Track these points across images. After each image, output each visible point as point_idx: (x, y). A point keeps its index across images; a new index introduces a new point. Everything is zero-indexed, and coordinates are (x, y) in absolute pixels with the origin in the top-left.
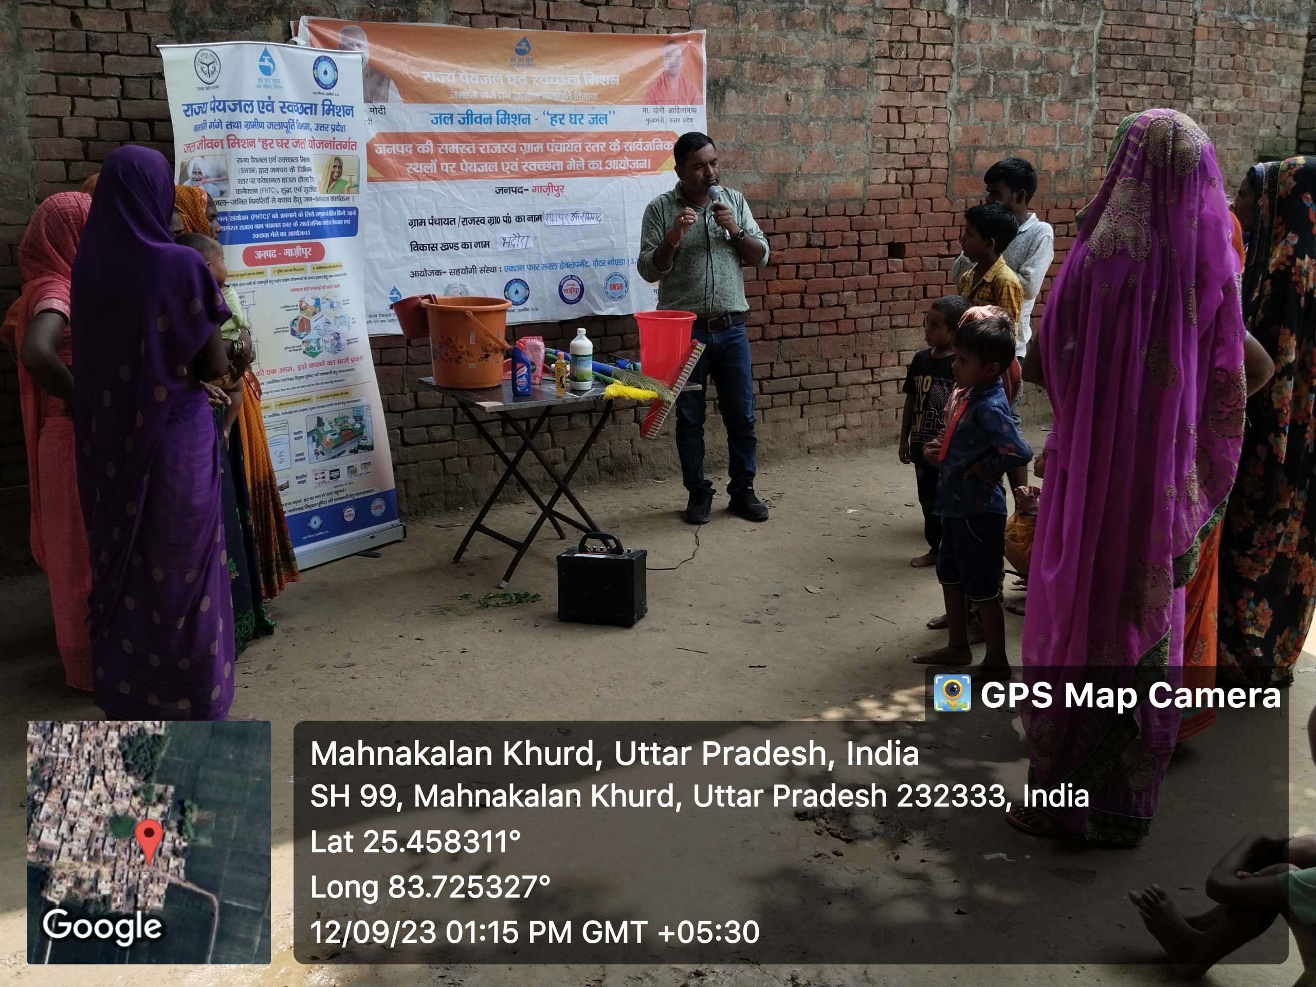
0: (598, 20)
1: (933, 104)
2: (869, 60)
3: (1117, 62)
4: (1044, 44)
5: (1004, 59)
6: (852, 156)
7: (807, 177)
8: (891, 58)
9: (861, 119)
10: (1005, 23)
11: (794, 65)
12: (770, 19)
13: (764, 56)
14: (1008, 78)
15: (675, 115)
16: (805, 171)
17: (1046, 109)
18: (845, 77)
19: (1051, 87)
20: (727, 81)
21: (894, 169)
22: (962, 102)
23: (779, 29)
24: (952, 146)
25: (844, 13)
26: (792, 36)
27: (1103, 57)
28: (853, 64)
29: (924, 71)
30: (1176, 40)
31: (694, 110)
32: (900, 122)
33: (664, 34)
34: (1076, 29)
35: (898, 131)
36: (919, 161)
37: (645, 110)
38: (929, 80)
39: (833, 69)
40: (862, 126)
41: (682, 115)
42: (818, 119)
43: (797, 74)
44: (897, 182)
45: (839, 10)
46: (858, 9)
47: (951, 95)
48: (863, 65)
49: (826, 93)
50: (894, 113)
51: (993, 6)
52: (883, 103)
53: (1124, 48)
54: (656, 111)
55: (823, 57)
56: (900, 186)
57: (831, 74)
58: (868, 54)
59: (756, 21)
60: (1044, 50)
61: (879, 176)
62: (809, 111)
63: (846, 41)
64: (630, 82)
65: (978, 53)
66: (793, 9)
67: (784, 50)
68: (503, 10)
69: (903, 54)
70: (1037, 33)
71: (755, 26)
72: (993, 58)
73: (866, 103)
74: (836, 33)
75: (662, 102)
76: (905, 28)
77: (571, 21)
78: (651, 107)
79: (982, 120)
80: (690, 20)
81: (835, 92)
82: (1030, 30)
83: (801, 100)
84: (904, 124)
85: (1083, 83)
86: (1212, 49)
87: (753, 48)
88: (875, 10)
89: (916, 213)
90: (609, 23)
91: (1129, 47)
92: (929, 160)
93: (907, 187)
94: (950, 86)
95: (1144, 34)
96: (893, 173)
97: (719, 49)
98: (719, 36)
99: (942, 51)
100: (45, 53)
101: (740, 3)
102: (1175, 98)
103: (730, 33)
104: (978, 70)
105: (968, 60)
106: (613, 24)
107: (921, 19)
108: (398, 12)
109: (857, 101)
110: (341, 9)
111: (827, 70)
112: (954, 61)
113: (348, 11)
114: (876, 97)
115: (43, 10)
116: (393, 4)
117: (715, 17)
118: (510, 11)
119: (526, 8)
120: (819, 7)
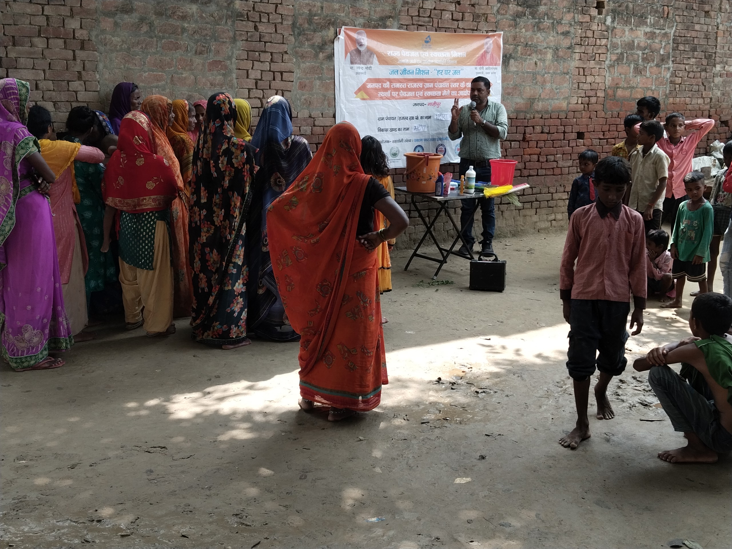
0: (458, 27)
1: (599, 67)
2: (571, 46)
3: (681, 47)
4: (649, 38)
5: (630, 46)
6: (563, 91)
7: (543, 100)
8: (581, 44)
9: (567, 73)
10: (632, 29)
11: (539, 48)
12: (530, 27)
13: (527, 44)
14: (632, 55)
15: (488, 71)
16: (542, 97)
17: (649, 70)
18: (561, 54)
19: (651, 59)
20: (511, 55)
21: (581, 97)
22: (612, 66)
23: (534, 31)
24: (607, 87)
25: (562, 24)
26: (539, 35)
27: (675, 45)
28: (565, 48)
29: (595, 51)
30: (709, 37)
31: (496, 69)
32: (584, 75)
33: (485, 34)
34: (663, 31)
35: (583, 79)
36: (592, 93)
37: (476, 68)
38: (597, 55)
39: (556, 50)
40: (568, 76)
41: (492, 71)
42: (549, 73)
43: (540, 52)
44: (582, 103)
45: (559, 23)
46: (567, 22)
47: (607, 62)
48: (569, 48)
49: (552, 61)
50: (581, 70)
51: (626, 21)
52: (577, 66)
53: (685, 41)
54: (480, 68)
55: (552, 44)
56: (583, 105)
57: (555, 52)
58: (571, 43)
59: (524, 27)
60: (649, 41)
61: (574, 100)
62: (545, 69)
63: (562, 37)
64: (470, 55)
65: (619, 43)
66: (540, 22)
67: (535, 41)
68: (420, 23)
69: (586, 44)
70: (646, 34)
71: (524, 30)
72: (626, 45)
73: (569, 66)
74: (558, 33)
75: (483, 65)
76: (587, 31)
77: (447, 28)
78: (478, 67)
79: (620, 74)
80: (496, 27)
81: (556, 60)
82: (643, 32)
83: (542, 64)
84: (586, 76)
85: (666, 57)
86: (725, 41)
87: (522, 40)
88: (575, 22)
89: (590, 118)
90: (463, 29)
91: (687, 40)
92: (596, 93)
93: (586, 105)
94: (606, 58)
95: (694, 34)
96: (580, 99)
97: (508, 41)
98: (509, 35)
99: (604, 42)
100: (244, 42)
101: (518, 19)
102: (707, 65)
103: (513, 33)
104: (619, 51)
105: (615, 46)
106: (464, 29)
107: (595, 27)
108: (379, 24)
109: (566, 65)
110: (357, 23)
111: (553, 50)
112: (609, 46)
113: (359, 24)
114: (574, 63)
115: (244, 23)
116: (377, 21)
117: (507, 26)
118: (423, 24)
119: (429, 22)
120: (551, 21)
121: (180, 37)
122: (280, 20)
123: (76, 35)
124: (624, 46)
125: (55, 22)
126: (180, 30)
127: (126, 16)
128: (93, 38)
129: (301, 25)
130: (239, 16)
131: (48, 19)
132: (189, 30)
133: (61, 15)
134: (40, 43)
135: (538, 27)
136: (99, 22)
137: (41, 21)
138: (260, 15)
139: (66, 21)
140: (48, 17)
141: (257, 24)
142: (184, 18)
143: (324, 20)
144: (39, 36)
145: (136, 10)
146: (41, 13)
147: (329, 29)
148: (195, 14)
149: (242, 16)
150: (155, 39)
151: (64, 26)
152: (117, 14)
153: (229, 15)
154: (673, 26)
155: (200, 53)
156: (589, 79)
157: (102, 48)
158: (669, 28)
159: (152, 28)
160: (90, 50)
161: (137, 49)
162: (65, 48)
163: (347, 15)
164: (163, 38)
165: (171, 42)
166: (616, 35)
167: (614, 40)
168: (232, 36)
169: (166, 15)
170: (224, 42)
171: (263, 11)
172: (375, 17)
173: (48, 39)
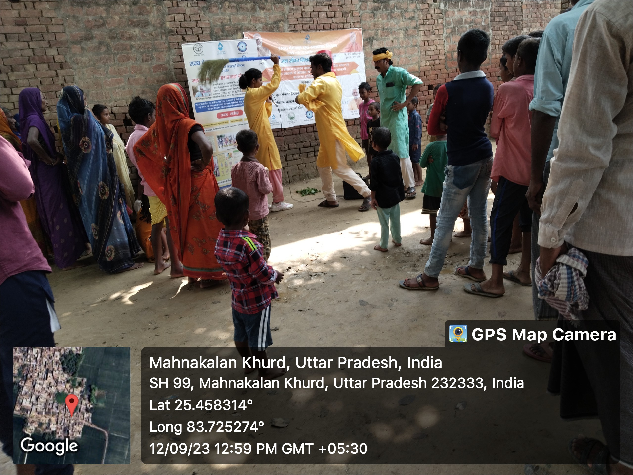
0: (332, 22)
1: (439, 38)
2: (417, 26)
3: (497, 19)
4: (473, 15)
5: (460, 22)
6: (414, 58)
8: (424, 25)
9: (416, 46)
10: (459, 10)
11: (393, 30)
12: (385, 16)
13: (384, 28)
14: (462, 28)
18: (410, 32)
20: (373, 37)
22: (448, 37)
23: (388, 19)
24: (446, 52)
25: (408, 12)
26: (392, 21)
27: (492, 18)
28: (412, 28)
29: (435, 28)
30: (516, 10)
31: (360, 54)
32: (428, 45)
34: (482, 10)
35: (428, 48)
36: (436, 57)
38: (437, 31)
39: (406, 30)
40: (417, 48)
42: (403, 47)
43: (395, 33)
44: (429, 64)
45: (406, 11)
46: (412, 10)
47: (444, 35)
48: (415, 28)
49: (404, 38)
50: (426, 43)
51: (455, 5)
52: (423, 40)
53: (499, 14)
55: (402, 27)
56: (430, 66)
57: (405, 32)
58: (416, 24)
59: (380, 17)
60: (473, 18)
61: (423, 64)
62: (400, 44)
63: (409, 21)
65: (452, 21)
66: (392, 12)
67: (390, 26)
68: (304, 22)
69: (428, 23)
70: (470, 12)
71: (380, 19)
72: (456, 22)
73: (417, 40)
74: (406, 19)
76: (427, 15)
78: (347, 53)
79: (454, 42)
80: (360, 19)
81: (407, 37)
82: (468, 12)
83: (397, 41)
84: (430, 46)
85: (486, 27)
86: (528, 11)
87: (380, 26)
88: (418, 10)
89: (436, 74)
91: (501, 14)
92: (439, 57)
93: (432, 66)
94: (443, 32)
95: (505, 9)
96: (428, 62)
98: (370, 23)
99: (440, 21)
100: (177, 50)
101: (375, 12)
102: (517, 29)
103: (373, 21)
104: (452, 26)
105: (448, 23)
106: (337, 23)
107: (432, 11)
108: (273, 27)
109: (414, 40)
110: (257, 27)
111: (404, 31)
112: (444, 24)
113: (259, 28)
114: (420, 38)
115: (175, 36)
116: (272, 24)
117: (368, 17)
118: (306, 22)
119: (311, 21)
120: (400, 11)
121: (129, 51)
122: (201, 32)
123: (56, 59)
124: (455, 22)
125: (39, 52)
126: (129, 47)
127: (89, 42)
128: (68, 60)
129: (216, 33)
130: (170, 32)
131: (33, 51)
132: (135, 46)
133: (42, 47)
134: (31, 68)
135: (391, 16)
136: (71, 49)
137: (29, 53)
138: (186, 30)
139: (47, 51)
140: (33, 50)
141: (185, 36)
142: (130, 38)
143: (233, 27)
144: (30, 63)
145: (95, 37)
146: (27, 47)
147: (237, 34)
148: (138, 35)
149: (172, 31)
150: (112, 55)
151: (46, 55)
152: (82, 42)
153: (163, 33)
154: (489, 5)
155: (146, 61)
156: (433, 48)
157: (75, 66)
158: (486, 6)
159: (109, 48)
160: (67, 69)
161: (100, 64)
162: (50, 69)
163: (250, 23)
164: (118, 53)
165: (124, 56)
166: (448, 15)
167: (448, 19)
168: (167, 46)
169: (118, 38)
170: (162, 52)
171: (187, 26)
172: (270, 21)
173: (36, 64)
